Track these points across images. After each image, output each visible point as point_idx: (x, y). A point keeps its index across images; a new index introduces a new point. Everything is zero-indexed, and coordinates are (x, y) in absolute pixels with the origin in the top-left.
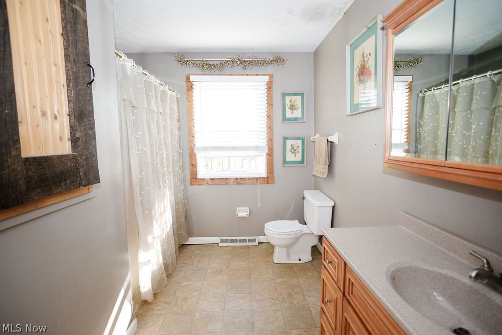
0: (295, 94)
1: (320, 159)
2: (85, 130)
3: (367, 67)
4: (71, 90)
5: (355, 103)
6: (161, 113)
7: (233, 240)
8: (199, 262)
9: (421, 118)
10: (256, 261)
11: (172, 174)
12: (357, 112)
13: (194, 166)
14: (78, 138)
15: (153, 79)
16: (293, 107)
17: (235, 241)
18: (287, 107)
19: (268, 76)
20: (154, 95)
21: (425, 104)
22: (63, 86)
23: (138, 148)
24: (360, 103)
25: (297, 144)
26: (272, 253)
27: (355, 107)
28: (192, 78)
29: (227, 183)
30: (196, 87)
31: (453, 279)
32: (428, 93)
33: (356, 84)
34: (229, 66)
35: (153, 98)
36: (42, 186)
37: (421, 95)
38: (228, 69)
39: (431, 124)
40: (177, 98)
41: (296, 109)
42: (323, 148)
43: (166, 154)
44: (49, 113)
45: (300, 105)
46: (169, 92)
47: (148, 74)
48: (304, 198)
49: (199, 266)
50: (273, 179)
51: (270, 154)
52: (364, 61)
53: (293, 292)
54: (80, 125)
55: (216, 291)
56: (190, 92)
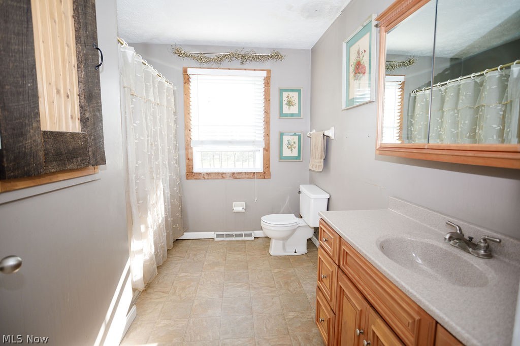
0: (292, 91)
1: (316, 154)
2: (94, 111)
3: (362, 63)
4: (82, 71)
5: (351, 97)
6: (158, 104)
7: (229, 234)
8: (195, 255)
9: (412, 117)
10: (253, 254)
11: (167, 167)
12: (352, 106)
13: (189, 160)
14: (88, 118)
15: (151, 69)
16: (290, 103)
17: (231, 236)
18: (284, 103)
19: (266, 72)
20: (152, 85)
21: (416, 103)
22: (74, 67)
23: (136, 137)
24: (355, 97)
25: (293, 139)
26: (268, 247)
27: (350, 101)
28: (190, 71)
29: (223, 178)
30: (193, 80)
31: (432, 245)
32: (418, 93)
33: (352, 80)
34: (227, 60)
35: (150, 88)
36: (57, 160)
37: (412, 95)
38: (226, 63)
39: (422, 123)
40: (174, 90)
41: (293, 105)
42: (319, 142)
43: (162, 147)
44: (62, 91)
45: (297, 101)
46: (166, 84)
47: (147, 64)
48: (300, 192)
49: (195, 259)
50: (269, 174)
51: (267, 150)
52: (359, 57)
53: (289, 281)
54: (89, 106)
55: (214, 281)
56: (186, 85)
